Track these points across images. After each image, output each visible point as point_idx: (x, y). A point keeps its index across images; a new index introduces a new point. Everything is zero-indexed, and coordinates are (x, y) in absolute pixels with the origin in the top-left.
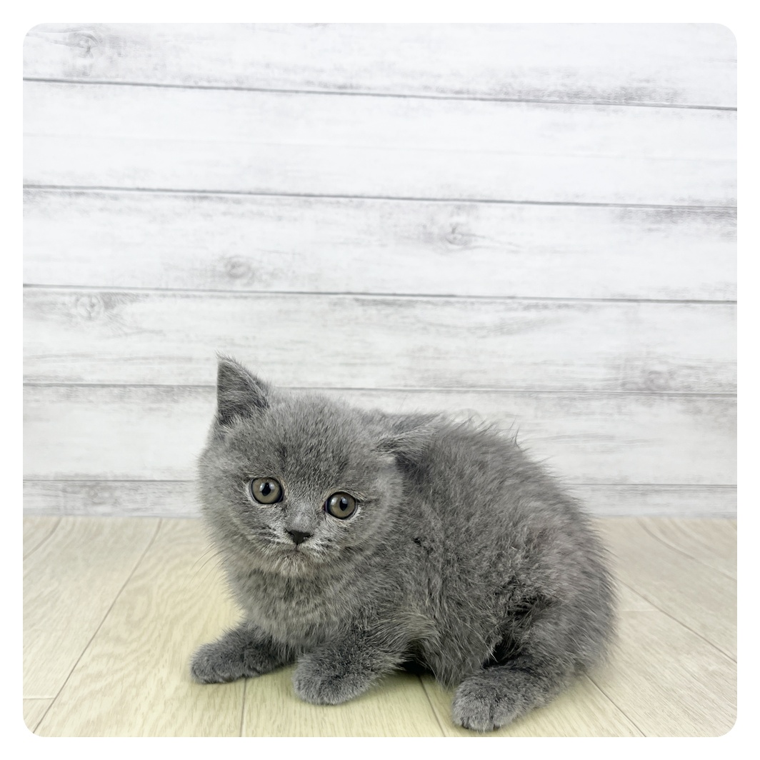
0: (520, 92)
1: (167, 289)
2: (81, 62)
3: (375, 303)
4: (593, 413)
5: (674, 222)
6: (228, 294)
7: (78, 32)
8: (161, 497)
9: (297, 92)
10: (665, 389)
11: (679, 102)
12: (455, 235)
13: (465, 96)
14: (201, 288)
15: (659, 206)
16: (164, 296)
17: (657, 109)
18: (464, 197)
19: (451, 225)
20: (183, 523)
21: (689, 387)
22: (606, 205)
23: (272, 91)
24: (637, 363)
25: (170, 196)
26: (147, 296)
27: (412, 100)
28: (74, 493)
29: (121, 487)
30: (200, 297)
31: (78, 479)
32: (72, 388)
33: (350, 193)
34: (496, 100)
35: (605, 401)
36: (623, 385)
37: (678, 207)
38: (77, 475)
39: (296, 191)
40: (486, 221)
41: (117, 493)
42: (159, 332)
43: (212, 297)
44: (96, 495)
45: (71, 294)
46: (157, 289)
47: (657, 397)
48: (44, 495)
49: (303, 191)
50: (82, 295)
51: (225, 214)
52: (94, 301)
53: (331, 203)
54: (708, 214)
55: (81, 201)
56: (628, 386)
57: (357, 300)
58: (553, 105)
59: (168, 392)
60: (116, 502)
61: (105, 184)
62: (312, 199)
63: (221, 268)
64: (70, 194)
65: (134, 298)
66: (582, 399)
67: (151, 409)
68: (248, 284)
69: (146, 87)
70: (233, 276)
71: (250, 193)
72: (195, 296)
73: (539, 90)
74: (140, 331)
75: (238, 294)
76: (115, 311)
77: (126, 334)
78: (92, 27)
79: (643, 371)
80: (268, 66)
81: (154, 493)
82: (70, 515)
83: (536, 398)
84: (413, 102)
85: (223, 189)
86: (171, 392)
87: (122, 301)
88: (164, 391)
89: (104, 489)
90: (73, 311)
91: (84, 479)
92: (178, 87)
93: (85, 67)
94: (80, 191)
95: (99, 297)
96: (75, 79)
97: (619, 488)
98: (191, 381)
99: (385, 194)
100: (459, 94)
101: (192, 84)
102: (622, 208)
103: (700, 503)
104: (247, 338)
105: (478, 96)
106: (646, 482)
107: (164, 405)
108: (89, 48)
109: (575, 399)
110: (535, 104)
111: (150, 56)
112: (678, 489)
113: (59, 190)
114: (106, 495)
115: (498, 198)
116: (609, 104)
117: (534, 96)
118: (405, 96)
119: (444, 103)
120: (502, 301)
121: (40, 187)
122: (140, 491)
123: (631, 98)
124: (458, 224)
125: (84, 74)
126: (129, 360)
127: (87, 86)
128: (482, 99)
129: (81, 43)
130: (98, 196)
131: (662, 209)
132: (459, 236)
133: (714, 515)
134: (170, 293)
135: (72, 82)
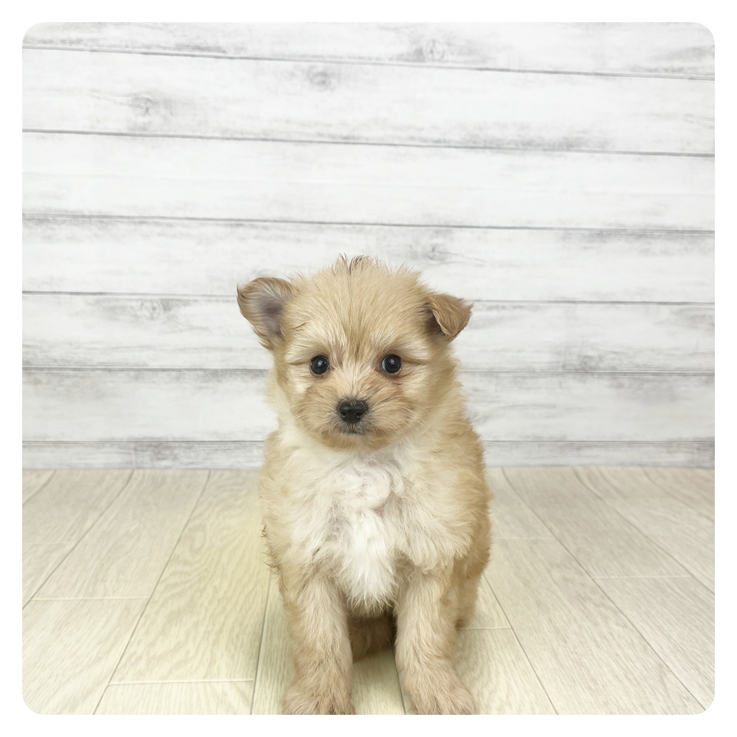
0: (485, 141)
1: (212, 296)
2: (142, 120)
4: (540, 388)
5: (604, 242)
7: (139, 97)
8: (209, 453)
9: (311, 142)
10: (595, 369)
11: (609, 148)
12: (435, 253)
13: (443, 144)
15: (592, 230)
16: (209, 301)
17: (591, 154)
18: (442, 223)
19: (431, 245)
20: (227, 474)
21: (614, 368)
22: (551, 229)
23: (291, 141)
24: (574, 350)
25: (213, 224)
26: (196, 301)
27: (401, 148)
28: (143, 451)
29: (179, 446)
31: (145, 440)
32: (140, 372)
33: (353, 222)
34: (466, 147)
35: (549, 379)
36: (564, 366)
37: (607, 230)
38: (145, 438)
39: (310, 219)
40: (460, 242)
41: (176, 451)
42: (206, 329)
44: (160, 452)
45: (137, 300)
46: (204, 296)
47: (590, 376)
48: (120, 453)
49: (316, 220)
50: (146, 301)
51: (256, 237)
52: (155, 305)
53: (338, 229)
54: (630, 235)
55: (144, 228)
56: (568, 367)
58: (511, 151)
59: (214, 374)
60: (175, 458)
61: (162, 215)
62: (324, 226)
64: (135, 223)
65: (186, 303)
66: (532, 377)
67: (201, 388)
69: (192, 139)
71: (275, 221)
73: (500, 140)
74: (191, 328)
76: (172, 313)
77: (181, 331)
78: (149, 92)
79: (579, 356)
80: (288, 121)
81: (205, 450)
82: (141, 468)
83: (497, 377)
84: (402, 150)
85: (254, 218)
86: (216, 375)
87: (177, 305)
88: (211, 374)
89: (166, 448)
90: (139, 313)
91: (150, 441)
92: (218, 138)
93: (145, 124)
94: (142, 221)
95: (159, 302)
96: (137, 132)
97: (560, 444)
98: (232, 366)
99: (380, 222)
100: (438, 143)
101: (228, 136)
102: (564, 231)
103: (622, 455)
105: (452, 145)
106: (580, 440)
107: (211, 385)
108: (147, 110)
109: (526, 377)
110: (497, 150)
111: (195, 114)
112: (605, 444)
113: (126, 220)
114: (168, 452)
115: (468, 225)
116: (554, 150)
117: (496, 144)
118: (395, 145)
119: (426, 150)
121: (111, 217)
122: (193, 450)
123: (571, 146)
124: (437, 245)
125: (144, 129)
126: (183, 350)
127: (146, 138)
128: (456, 147)
129: (141, 104)
130: (156, 223)
131: (594, 232)
132: (438, 254)
133: (632, 464)
134: (214, 299)
135: (135, 135)
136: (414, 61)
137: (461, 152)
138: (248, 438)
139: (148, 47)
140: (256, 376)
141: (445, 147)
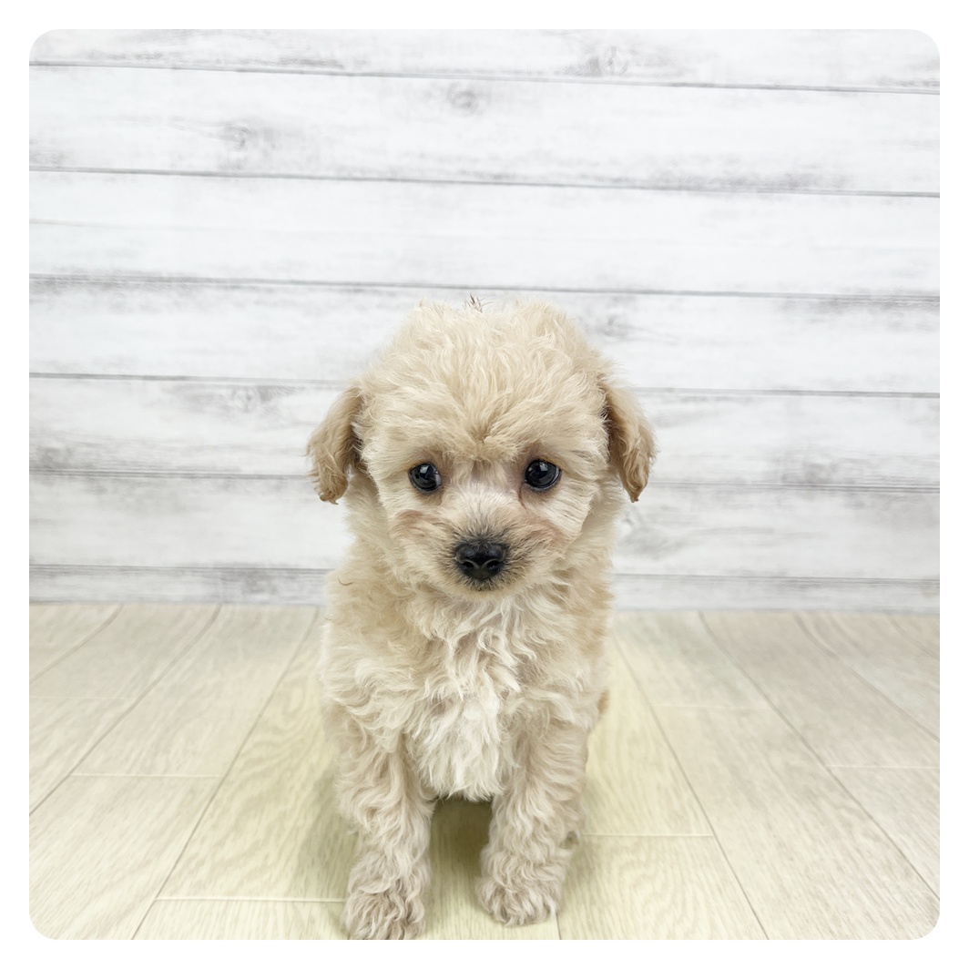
0: (680, 180)
2: (236, 155)
4: (751, 506)
5: (838, 312)
7: (232, 126)
8: (317, 585)
9: (452, 182)
10: (826, 482)
11: (847, 188)
12: (613, 327)
13: (624, 184)
16: (319, 389)
17: (824, 196)
18: (622, 288)
19: (608, 316)
21: (851, 480)
22: (768, 295)
23: (427, 181)
24: (798, 456)
25: (323, 289)
26: (303, 389)
27: (571, 188)
28: (233, 580)
29: (279, 575)
31: (236, 567)
32: (230, 479)
33: (505, 286)
34: (655, 188)
35: (764, 494)
36: (784, 478)
38: (235, 563)
40: (645, 313)
41: (275, 582)
44: (254, 583)
45: (228, 387)
46: (313, 382)
48: (203, 583)
50: (239, 388)
51: (379, 306)
52: (251, 393)
55: (237, 294)
56: (788, 479)
61: (259, 277)
64: (226, 288)
65: (290, 391)
66: (741, 492)
69: (299, 179)
73: (700, 178)
74: (296, 423)
76: (272, 403)
77: (282, 426)
78: (246, 120)
79: (804, 464)
80: (422, 156)
81: (311, 581)
82: (230, 603)
83: (693, 491)
84: (570, 191)
85: (378, 281)
87: (278, 394)
89: (262, 577)
90: (230, 403)
91: (242, 567)
92: (332, 178)
93: (239, 160)
94: (235, 285)
95: (255, 390)
96: (230, 171)
99: (540, 286)
100: (618, 183)
101: (344, 174)
102: (785, 299)
103: (860, 597)
105: (637, 184)
108: (243, 142)
110: (696, 192)
111: (304, 148)
113: (215, 284)
114: (264, 583)
116: (773, 191)
117: (695, 184)
118: (563, 185)
119: (604, 192)
121: (195, 280)
123: (797, 185)
124: (615, 316)
125: (239, 167)
127: (241, 180)
128: (642, 188)
129: (236, 136)
130: (253, 288)
131: (826, 300)
132: (615, 328)
133: (874, 610)
135: (225, 175)
136: (587, 75)
137: (648, 195)
139: (245, 62)
141: (627, 187)
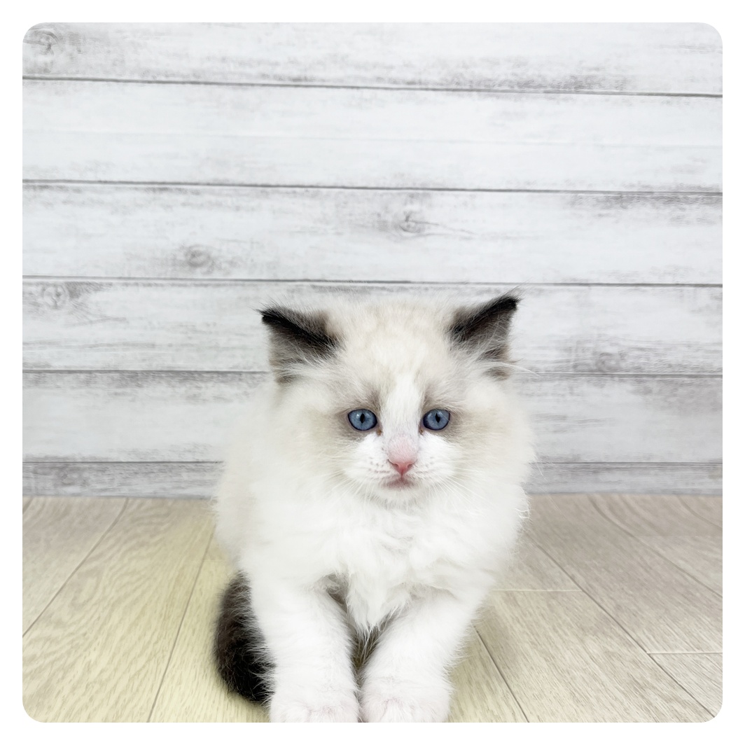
0: (471, 82)
1: (129, 278)
2: (42, 59)
3: (331, 289)
4: (546, 394)
5: (624, 208)
6: (189, 283)
7: (39, 30)
8: (127, 477)
9: (252, 85)
10: (616, 370)
11: (628, 89)
12: (410, 223)
13: (418, 86)
14: (163, 277)
15: (609, 192)
16: (127, 285)
17: (607, 96)
18: (417, 186)
19: (405, 213)
20: (149, 502)
21: (639, 368)
22: (557, 191)
23: (228, 84)
24: (588, 345)
25: (130, 188)
26: (111, 285)
27: (365, 91)
28: (45, 474)
29: (89, 468)
30: (162, 285)
31: (47, 461)
32: (40, 374)
33: (306, 184)
34: (447, 90)
35: (557, 383)
36: (575, 366)
37: (627, 193)
38: (46, 457)
39: (253, 182)
40: (439, 210)
41: (86, 475)
42: (123, 320)
43: (173, 285)
44: (65, 476)
45: (37, 284)
46: (120, 278)
47: (609, 378)
49: (260, 182)
50: (48, 285)
51: (184, 205)
52: (60, 290)
53: (287, 193)
54: (657, 199)
55: (46, 194)
56: (580, 368)
57: (314, 287)
58: (504, 94)
59: (132, 377)
60: (85, 483)
61: (67, 177)
62: (269, 189)
63: (181, 257)
64: (34, 187)
65: (98, 288)
66: (535, 381)
67: (116, 394)
68: (209, 272)
69: (105, 83)
70: (194, 265)
71: (208, 184)
72: (156, 285)
73: (490, 80)
74: (105, 319)
75: (197, 283)
76: (80, 300)
77: (91, 322)
78: (51, 25)
79: (594, 353)
80: (224, 60)
81: (121, 474)
82: (42, 495)
84: (367, 93)
85: (182, 180)
86: (135, 378)
87: (87, 290)
88: (129, 377)
89: (73, 470)
90: (40, 300)
91: (53, 461)
92: (137, 81)
93: (46, 64)
94: (43, 185)
95: (64, 287)
96: (37, 75)
97: (571, 466)
98: (155, 366)
99: (340, 185)
100: (411, 85)
101: (150, 79)
102: (573, 195)
103: (650, 480)
104: (208, 325)
105: (430, 86)
106: (597, 459)
107: (128, 390)
108: (50, 46)
109: (527, 381)
110: (487, 93)
111: (109, 52)
112: (629, 466)
114: (75, 476)
115: (451, 187)
116: (559, 92)
117: (485, 86)
118: (358, 88)
119: (398, 94)
120: (455, 286)
122: (107, 473)
123: (581, 87)
124: (411, 212)
125: (46, 71)
126: (94, 347)
127: (49, 82)
128: (434, 90)
129: (43, 40)
130: (61, 188)
131: (612, 195)
132: (413, 224)
133: (664, 492)
134: (132, 282)
135: (34, 78)
137: (441, 96)
138: (175, 458)
140: (186, 379)
141: (422, 89)
